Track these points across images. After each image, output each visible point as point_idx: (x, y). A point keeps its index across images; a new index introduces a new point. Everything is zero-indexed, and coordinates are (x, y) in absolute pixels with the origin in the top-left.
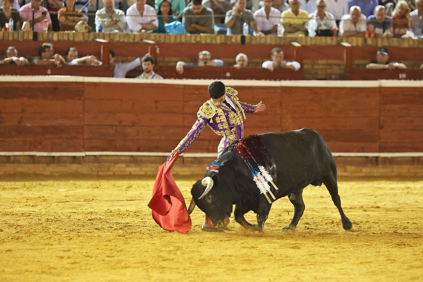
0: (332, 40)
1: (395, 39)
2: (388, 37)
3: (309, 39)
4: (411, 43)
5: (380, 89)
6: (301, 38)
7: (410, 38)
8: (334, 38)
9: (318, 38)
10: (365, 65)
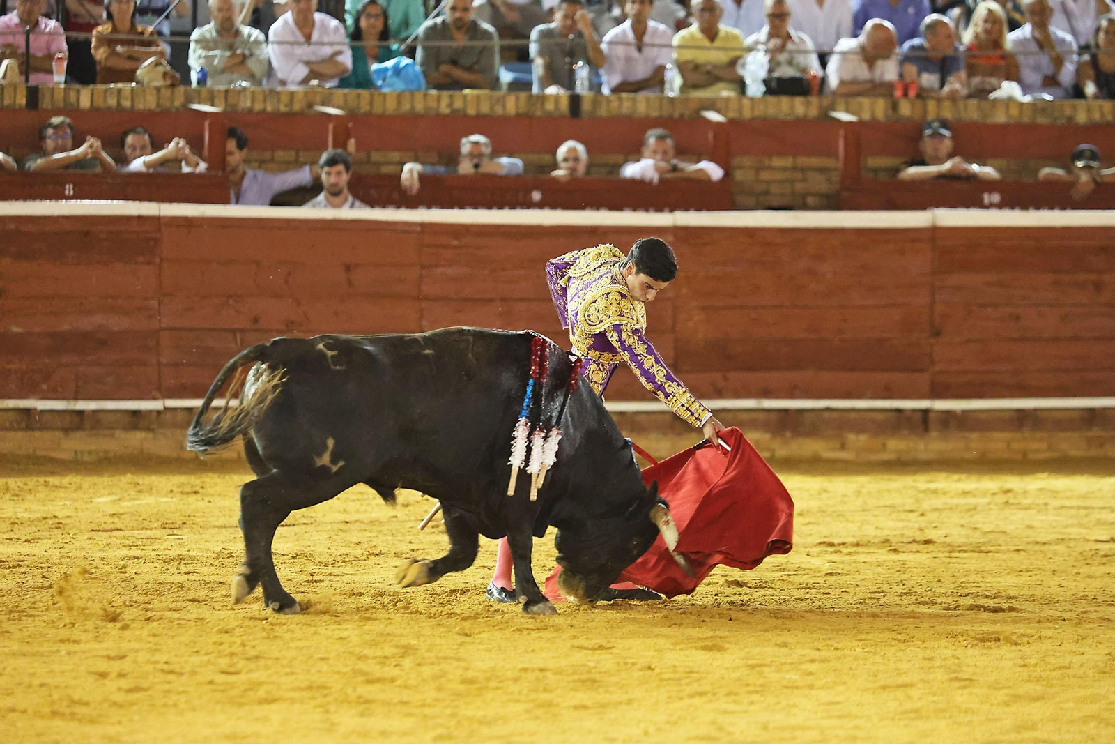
0: (808, 104)
1: (973, 102)
2: (953, 97)
3: (746, 102)
4: (1014, 111)
5: (934, 232)
6: (727, 99)
7: (1011, 100)
8: (814, 100)
9: (772, 99)
10: (897, 170)
